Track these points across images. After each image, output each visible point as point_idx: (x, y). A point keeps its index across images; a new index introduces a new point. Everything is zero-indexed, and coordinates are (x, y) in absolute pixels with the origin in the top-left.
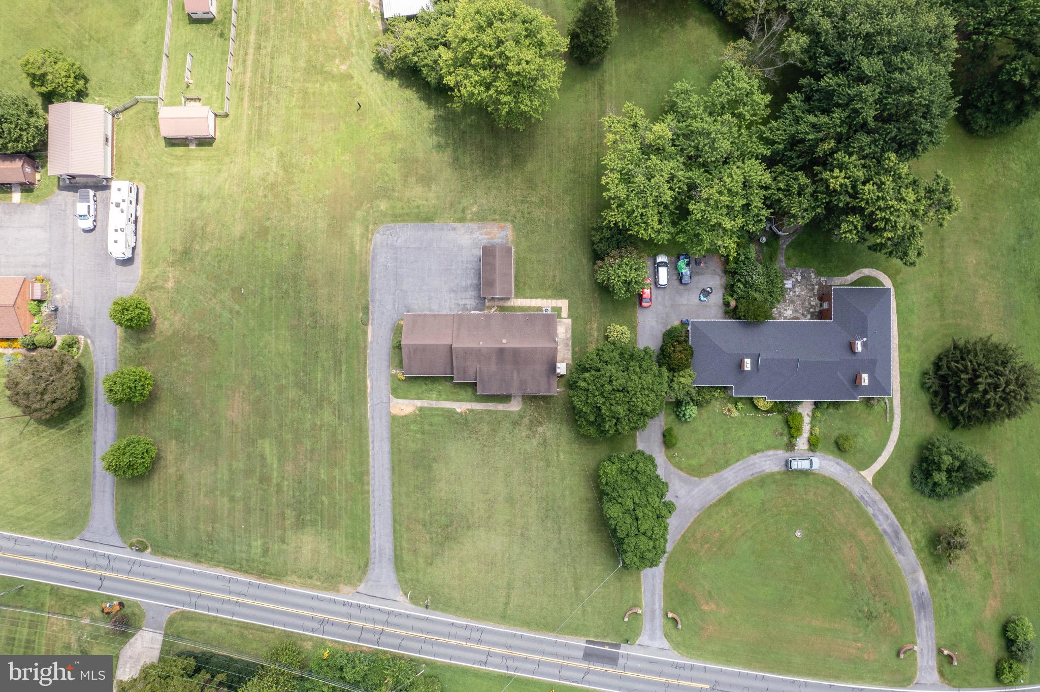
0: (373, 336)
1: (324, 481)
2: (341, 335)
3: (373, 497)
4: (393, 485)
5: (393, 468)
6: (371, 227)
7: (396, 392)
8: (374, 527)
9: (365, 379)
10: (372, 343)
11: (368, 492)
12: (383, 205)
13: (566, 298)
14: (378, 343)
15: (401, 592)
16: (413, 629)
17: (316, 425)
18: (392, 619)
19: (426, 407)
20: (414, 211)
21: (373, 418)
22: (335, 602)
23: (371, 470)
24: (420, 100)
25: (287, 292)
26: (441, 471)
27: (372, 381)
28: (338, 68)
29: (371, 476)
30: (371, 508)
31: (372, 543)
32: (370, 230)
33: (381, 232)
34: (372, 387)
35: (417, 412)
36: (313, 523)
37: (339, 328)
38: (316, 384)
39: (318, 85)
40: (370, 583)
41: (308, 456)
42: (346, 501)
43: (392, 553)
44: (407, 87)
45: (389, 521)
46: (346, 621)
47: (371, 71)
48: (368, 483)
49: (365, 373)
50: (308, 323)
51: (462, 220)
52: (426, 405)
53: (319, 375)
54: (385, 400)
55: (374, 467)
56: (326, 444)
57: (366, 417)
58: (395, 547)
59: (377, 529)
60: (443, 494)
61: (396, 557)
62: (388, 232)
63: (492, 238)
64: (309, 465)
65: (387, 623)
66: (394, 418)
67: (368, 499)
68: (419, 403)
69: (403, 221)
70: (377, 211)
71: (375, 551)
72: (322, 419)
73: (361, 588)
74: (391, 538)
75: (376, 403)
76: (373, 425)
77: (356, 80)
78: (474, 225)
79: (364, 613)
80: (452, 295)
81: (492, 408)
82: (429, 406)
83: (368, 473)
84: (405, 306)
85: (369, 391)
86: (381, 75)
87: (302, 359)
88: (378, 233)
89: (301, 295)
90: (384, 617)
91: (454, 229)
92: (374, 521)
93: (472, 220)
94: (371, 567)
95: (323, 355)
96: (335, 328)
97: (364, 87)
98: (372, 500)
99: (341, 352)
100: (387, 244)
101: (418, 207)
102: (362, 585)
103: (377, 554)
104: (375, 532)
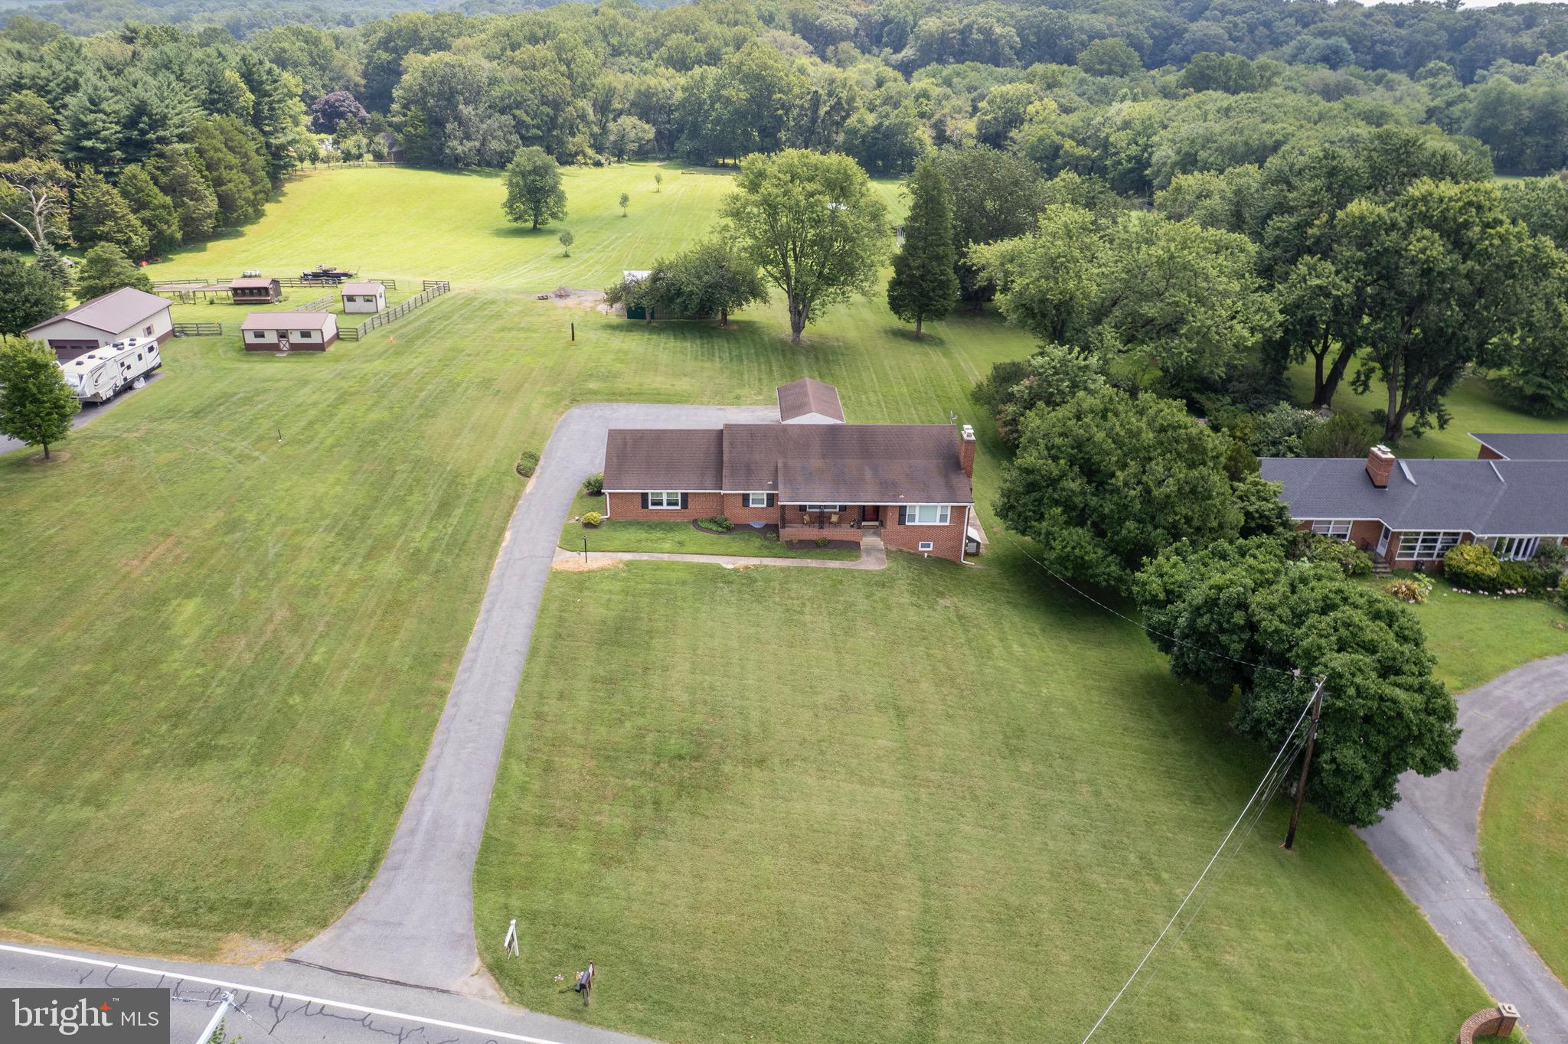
3: (455, 705)
7: (573, 543)
8: (433, 769)
9: (502, 529)
11: (442, 694)
14: (547, 496)
15: (477, 961)
19: (645, 561)
20: (648, 393)
21: (502, 576)
23: (468, 655)
27: (518, 534)
32: (563, 404)
33: (583, 408)
35: (621, 566)
40: (358, 929)
45: (490, 757)
48: (449, 676)
49: (505, 525)
51: (734, 404)
52: (645, 558)
54: (542, 554)
55: (477, 650)
57: (484, 575)
58: (492, 818)
59: (442, 774)
61: (488, 847)
62: (596, 408)
66: (557, 575)
67: (436, 707)
68: (627, 556)
70: (581, 389)
71: (412, 832)
73: (317, 947)
74: (482, 799)
75: (518, 559)
76: (501, 586)
78: (758, 407)
79: (288, 1034)
81: (814, 565)
82: (651, 559)
83: (455, 657)
85: (505, 543)
86: (611, 331)
88: (577, 408)
91: (720, 409)
92: (438, 757)
93: (753, 404)
94: (382, 875)
97: (583, 334)
98: (448, 709)
100: (591, 416)
101: (656, 390)
102: (325, 936)
103: (419, 839)
104: (431, 783)
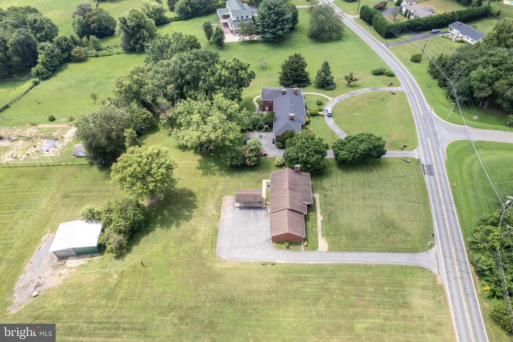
0: (282, 260)
1: (375, 289)
2: (282, 276)
4: (369, 251)
5: (359, 251)
6: (217, 259)
7: (315, 248)
8: (396, 262)
9: (308, 264)
10: (286, 261)
11: (376, 265)
12: (205, 252)
13: (262, 180)
14: (286, 257)
15: (430, 250)
16: (449, 244)
17: (340, 293)
18: (448, 254)
19: (322, 233)
20: (211, 237)
21: (331, 261)
22: (450, 287)
23: (363, 263)
24: (148, 235)
25: (254, 310)
26: (356, 227)
27: (309, 261)
28: (114, 280)
29: (366, 263)
30: (385, 263)
31: (406, 264)
32: (219, 260)
33: (221, 255)
34: (313, 261)
35: (325, 237)
36: (403, 297)
37: (278, 277)
38: (314, 292)
39: (121, 291)
40: (430, 266)
41: (361, 298)
42: (385, 276)
43: (409, 254)
44: (139, 241)
45: (391, 254)
46: (459, 281)
47: (123, 260)
48: (371, 264)
49: (305, 264)
50: (274, 296)
51: (219, 217)
52: (321, 233)
53: (308, 290)
54: (320, 254)
55: (361, 261)
56: (352, 287)
57: (332, 264)
58: (405, 252)
59: (397, 261)
60: (368, 226)
61: (411, 252)
62: (221, 251)
63: (230, 204)
64: (367, 298)
65: (451, 257)
66: (330, 250)
67: (380, 265)
68: (320, 237)
69: (216, 243)
70: (208, 255)
71: (411, 263)
72: (336, 289)
73: (435, 271)
74: (401, 254)
75: (322, 259)
76: (335, 260)
77: (126, 269)
78: (222, 211)
79: (450, 269)
80: (259, 221)
81: (319, 205)
82: (321, 232)
84: (265, 243)
85: (315, 263)
86: (128, 255)
87: (298, 300)
88: (221, 257)
89: (256, 300)
90: (448, 260)
91: (223, 220)
92: (393, 262)
93: (220, 212)
94: (420, 266)
95: (295, 287)
96: (278, 280)
97: (131, 264)
98: (380, 263)
99: (293, 276)
100: (228, 252)
101: (209, 235)
102: (433, 271)
103: (412, 261)
104: (399, 262)
